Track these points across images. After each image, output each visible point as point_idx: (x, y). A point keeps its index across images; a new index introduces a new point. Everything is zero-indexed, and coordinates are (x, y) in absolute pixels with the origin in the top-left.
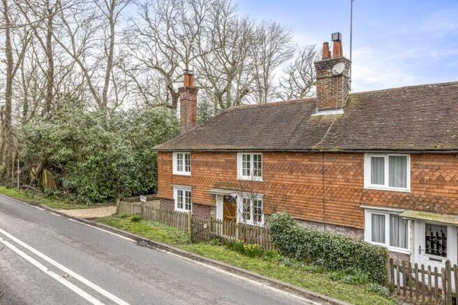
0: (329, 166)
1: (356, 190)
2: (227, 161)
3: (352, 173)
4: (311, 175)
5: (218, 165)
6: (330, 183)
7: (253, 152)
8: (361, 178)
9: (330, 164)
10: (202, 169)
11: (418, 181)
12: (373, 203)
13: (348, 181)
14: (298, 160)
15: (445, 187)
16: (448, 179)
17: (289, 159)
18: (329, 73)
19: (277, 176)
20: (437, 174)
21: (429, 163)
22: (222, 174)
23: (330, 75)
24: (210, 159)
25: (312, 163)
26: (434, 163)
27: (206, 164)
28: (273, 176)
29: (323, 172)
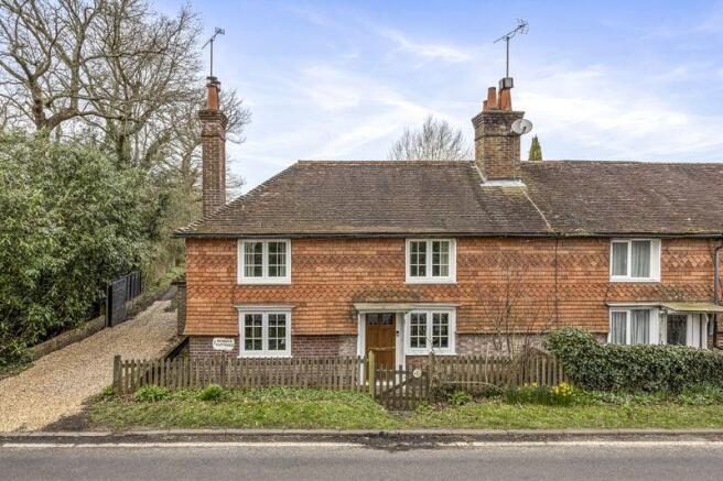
0: (565, 256)
1: (599, 285)
2: (380, 254)
3: (594, 264)
4: (537, 269)
5: (359, 260)
6: (565, 277)
7: (432, 237)
8: (606, 269)
9: (566, 252)
10: (319, 269)
11: (667, 268)
12: (618, 298)
13: (589, 273)
14: (518, 248)
15: (693, 273)
16: (694, 265)
17: (503, 247)
18: (502, 130)
19: (482, 273)
20: (685, 260)
21: (678, 248)
22: (369, 276)
23: (505, 133)
24: (340, 250)
25: (539, 252)
26: (682, 248)
27: (331, 261)
28: (475, 274)
29: (555, 264)
